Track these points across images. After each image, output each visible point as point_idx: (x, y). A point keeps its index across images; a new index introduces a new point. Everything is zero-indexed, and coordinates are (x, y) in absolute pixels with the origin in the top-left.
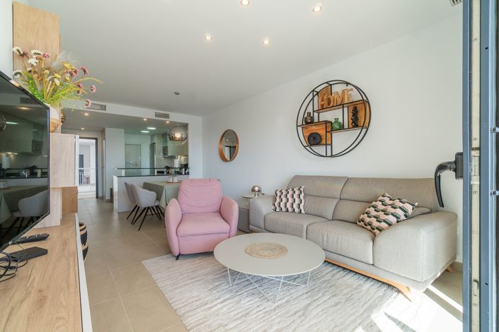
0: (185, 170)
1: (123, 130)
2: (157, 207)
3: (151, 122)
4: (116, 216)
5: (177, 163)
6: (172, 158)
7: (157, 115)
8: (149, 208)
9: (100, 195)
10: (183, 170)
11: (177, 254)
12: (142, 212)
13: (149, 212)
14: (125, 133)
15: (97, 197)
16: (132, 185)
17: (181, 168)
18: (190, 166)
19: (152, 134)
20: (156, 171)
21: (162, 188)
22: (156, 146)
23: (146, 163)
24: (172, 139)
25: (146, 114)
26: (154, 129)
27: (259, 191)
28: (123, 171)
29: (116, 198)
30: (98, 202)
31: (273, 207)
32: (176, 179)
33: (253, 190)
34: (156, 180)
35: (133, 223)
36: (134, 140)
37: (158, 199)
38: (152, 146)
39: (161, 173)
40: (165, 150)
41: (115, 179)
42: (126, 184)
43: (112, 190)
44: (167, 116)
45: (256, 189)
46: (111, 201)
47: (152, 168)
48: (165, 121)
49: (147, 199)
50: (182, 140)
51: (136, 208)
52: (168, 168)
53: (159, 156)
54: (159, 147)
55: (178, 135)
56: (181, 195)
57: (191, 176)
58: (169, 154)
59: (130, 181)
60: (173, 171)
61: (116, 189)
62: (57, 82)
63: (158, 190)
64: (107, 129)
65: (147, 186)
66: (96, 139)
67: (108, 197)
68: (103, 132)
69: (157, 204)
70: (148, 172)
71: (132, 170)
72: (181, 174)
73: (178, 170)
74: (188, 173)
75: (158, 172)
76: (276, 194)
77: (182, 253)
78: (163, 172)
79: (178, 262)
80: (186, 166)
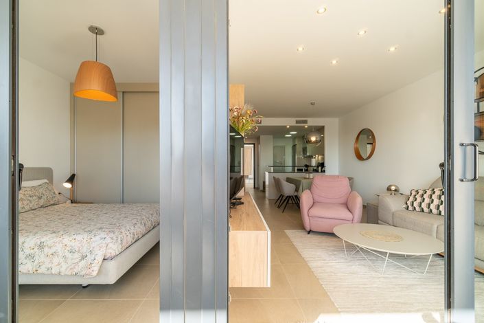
0: (322, 168)
1: (272, 136)
2: (296, 196)
3: (292, 128)
4: (267, 202)
5: (314, 162)
6: (311, 157)
7: (297, 122)
8: (290, 197)
9: (256, 186)
10: (320, 168)
11: (308, 230)
12: (285, 200)
13: (290, 202)
14: (274, 138)
15: (254, 188)
16: (278, 178)
17: (318, 167)
18: (326, 165)
19: (294, 137)
20: (296, 168)
21: (300, 181)
22: (297, 146)
23: (289, 162)
24: (309, 142)
25: (289, 122)
26: (295, 133)
27: (396, 190)
28: (272, 168)
29: (267, 189)
30: (255, 191)
31: (405, 206)
32: (311, 175)
33: (389, 189)
34: (297, 176)
35: (279, 207)
36: (280, 143)
37: (297, 190)
38: (294, 147)
39: (300, 170)
40: (305, 150)
41: (267, 174)
42: (274, 177)
43: (264, 183)
44: (305, 122)
45: (393, 188)
46: (264, 191)
47: (294, 166)
48: (304, 126)
49: (288, 189)
50: (316, 142)
51: (282, 196)
52: (307, 166)
53: (299, 156)
54: (299, 148)
55: (313, 139)
56: (314, 187)
57: (327, 173)
58: (308, 154)
59: (277, 175)
60: (312, 169)
61: (267, 183)
62: (244, 121)
63: (297, 183)
64: (261, 137)
65: (289, 180)
66: (254, 144)
67: (261, 188)
68: (258, 139)
69: (296, 194)
70: (290, 169)
71: (278, 167)
72: (317, 171)
73: (315, 168)
74: (324, 171)
75: (298, 170)
76: (411, 194)
77: (312, 230)
78: (302, 170)
79: (309, 235)
80: (322, 165)
